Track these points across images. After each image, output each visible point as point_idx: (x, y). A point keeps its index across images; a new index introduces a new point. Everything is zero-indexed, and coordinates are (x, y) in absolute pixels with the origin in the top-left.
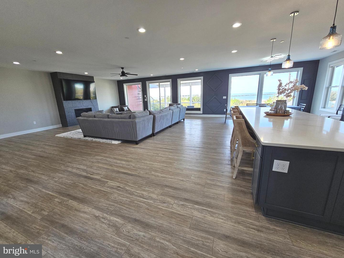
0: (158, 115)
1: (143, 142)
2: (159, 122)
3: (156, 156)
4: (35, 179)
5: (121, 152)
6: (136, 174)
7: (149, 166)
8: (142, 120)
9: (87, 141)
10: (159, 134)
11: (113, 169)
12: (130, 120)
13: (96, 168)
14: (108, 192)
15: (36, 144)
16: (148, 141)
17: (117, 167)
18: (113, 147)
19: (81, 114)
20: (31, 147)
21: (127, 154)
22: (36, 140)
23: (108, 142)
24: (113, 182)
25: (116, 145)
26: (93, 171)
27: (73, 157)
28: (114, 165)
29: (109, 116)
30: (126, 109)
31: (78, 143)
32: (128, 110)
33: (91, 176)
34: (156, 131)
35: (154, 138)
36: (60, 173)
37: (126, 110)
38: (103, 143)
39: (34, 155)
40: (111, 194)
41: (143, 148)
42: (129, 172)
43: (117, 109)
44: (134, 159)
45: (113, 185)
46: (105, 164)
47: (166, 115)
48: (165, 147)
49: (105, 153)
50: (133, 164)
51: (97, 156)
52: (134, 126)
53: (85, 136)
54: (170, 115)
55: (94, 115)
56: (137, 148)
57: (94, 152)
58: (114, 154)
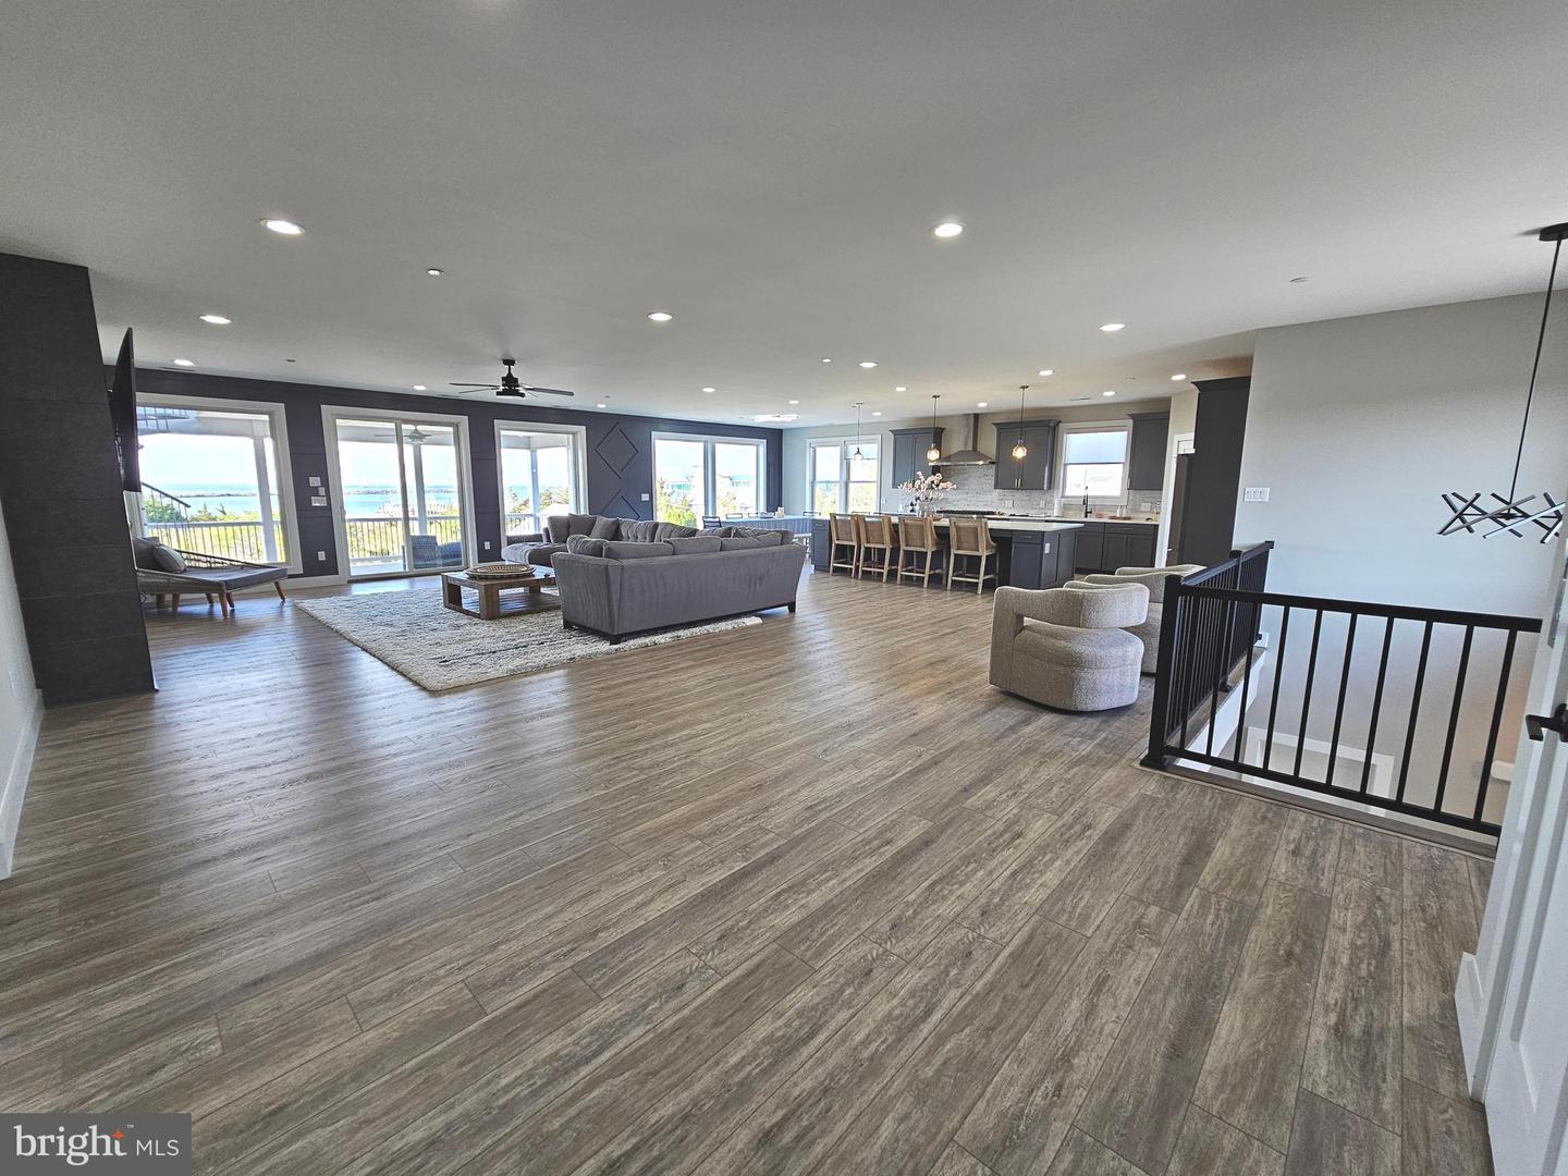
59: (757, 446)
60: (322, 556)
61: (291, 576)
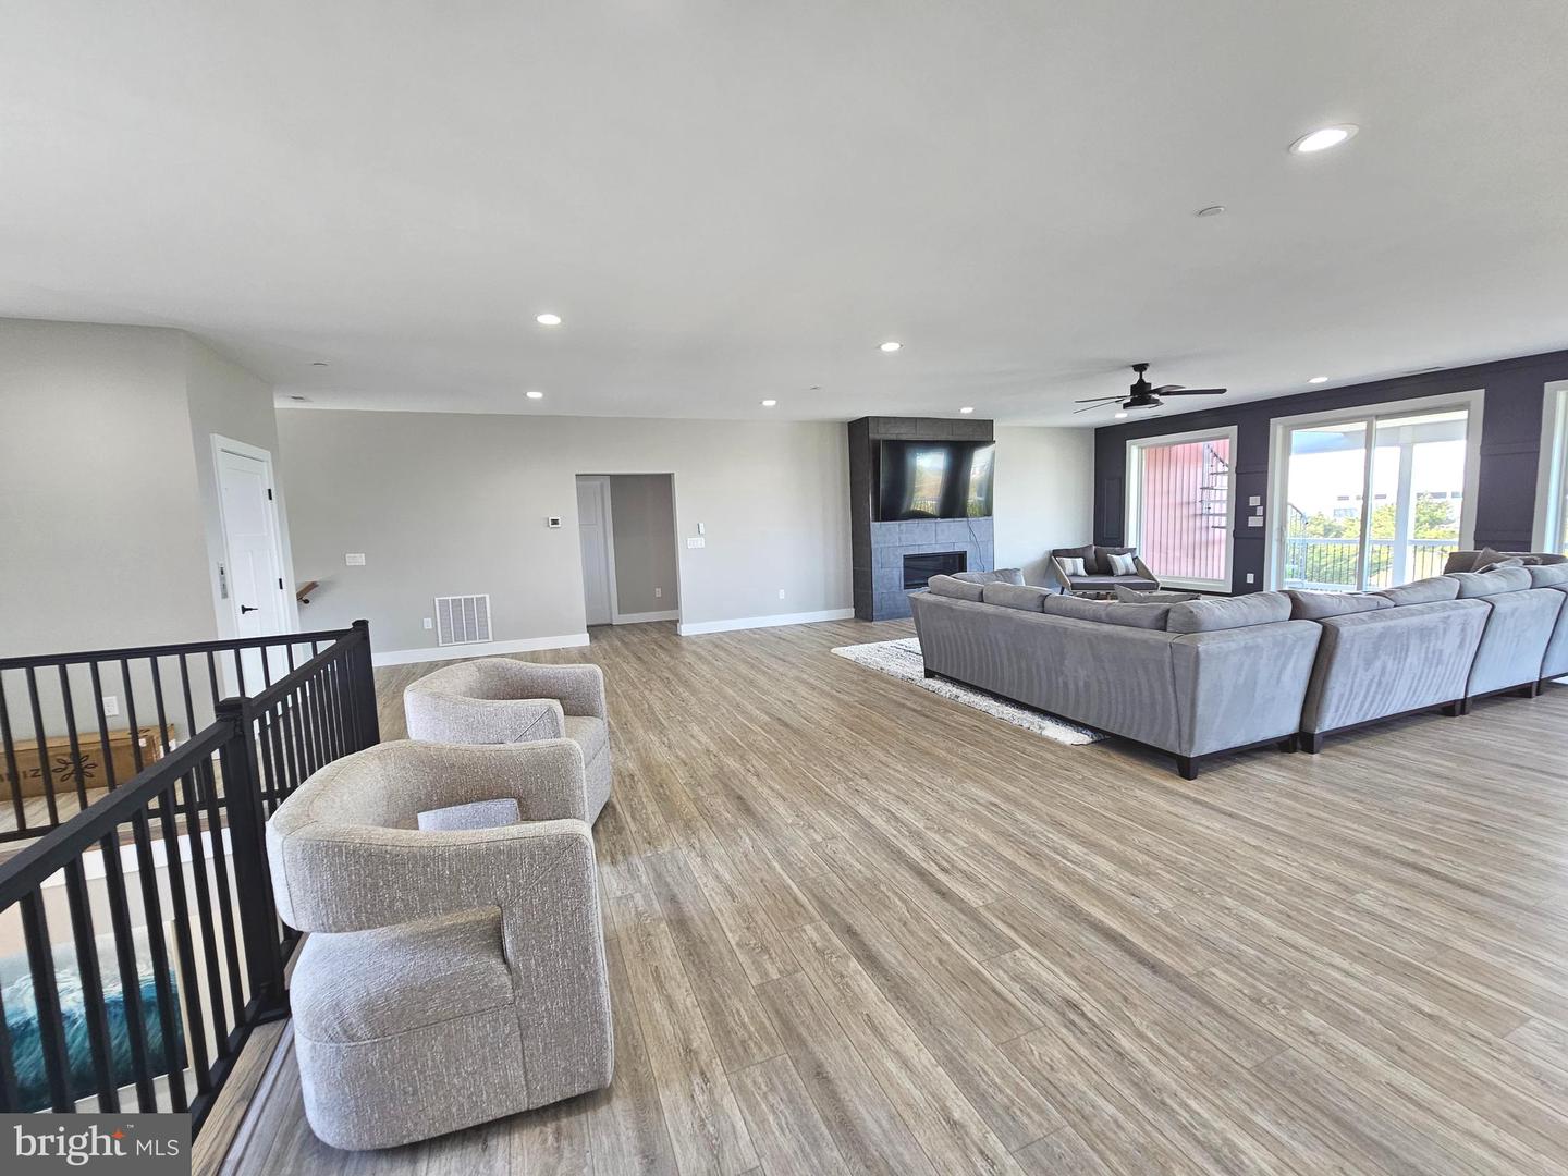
0: (1361, 628)
1: (1228, 771)
2: (1361, 670)
3: (1336, 901)
4: (759, 809)
5: (1091, 800)
6: (1183, 969)
7: (1277, 957)
8: (1242, 644)
9: (932, 695)
10: (1348, 742)
11: (1043, 881)
12: (1159, 636)
13: (965, 845)
14: (1013, 1006)
15: (775, 670)
16: (1265, 772)
17: (1067, 876)
18: (1049, 756)
19: (930, 580)
20: (761, 680)
21: (1121, 820)
22: (776, 657)
23: (1026, 725)
24: (1041, 958)
25: (1064, 747)
26: (951, 855)
27: (881, 755)
28: (1051, 859)
29: (1048, 603)
30: (1127, 567)
31: (903, 698)
32: (1133, 569)
33: (942, 877)
34: (1330, 721)
35: (1310, 763)
36: (831, 814)
37: (1121, 571)
38: (1000, 723)
39: (768, 714)
40: (1033, 1028)
41: (1231, 815)
42: (1137, 939)
43: (1080, 562)
44: (1170, 864)
45: (1039, 979)
46: (1008, 837)
47: (1425, 633)
48: (1412, 858)
49: (1010, 779)
50: (1159, 896)
51: (976, 781)
52: (1184, 673)
53: (929, 674)
54: (1463, 630)
55: (977, 592)
56: (1187, 798)
57: (957, 755)
58: (1052, 797)
60: (1250, 578)
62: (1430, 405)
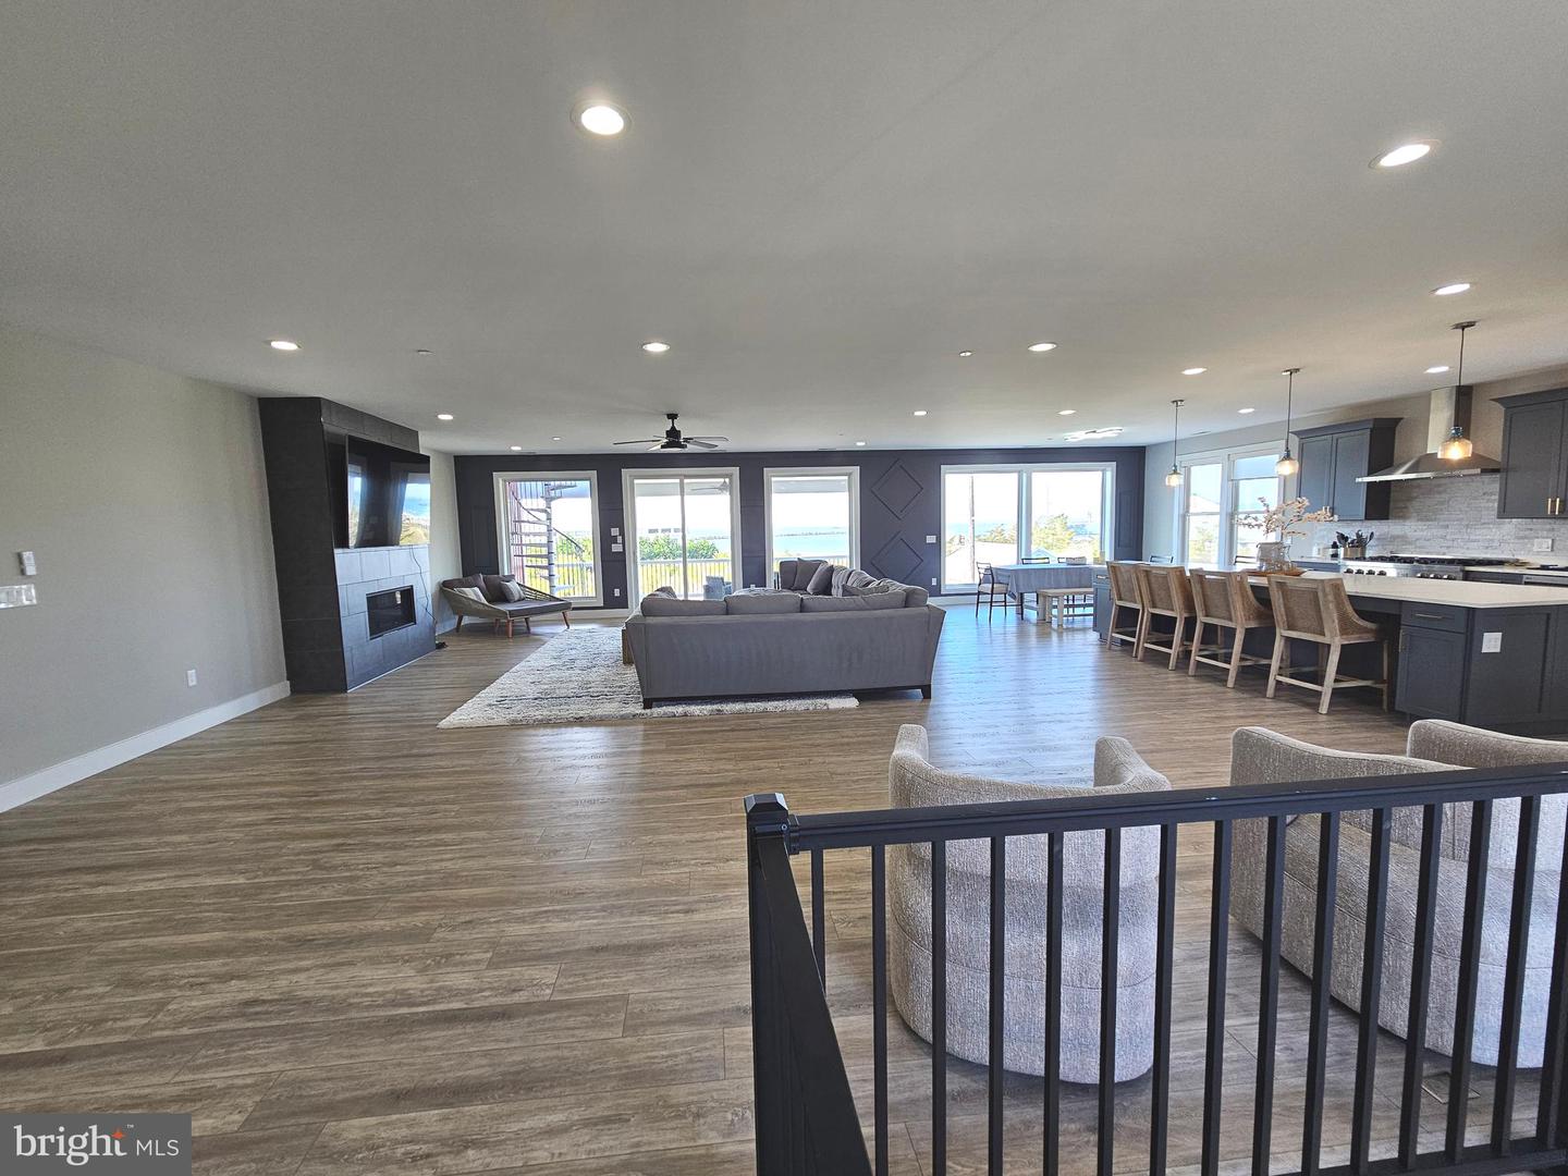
29: (806, 603)
43: (478, 591)
53: (648, 704)
55: (721, 605)
59: (1104, 471)
60: (617, 592)
61: (574, 609)
62: (713, 473)
